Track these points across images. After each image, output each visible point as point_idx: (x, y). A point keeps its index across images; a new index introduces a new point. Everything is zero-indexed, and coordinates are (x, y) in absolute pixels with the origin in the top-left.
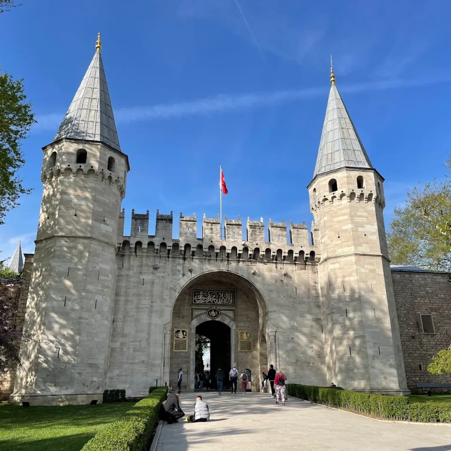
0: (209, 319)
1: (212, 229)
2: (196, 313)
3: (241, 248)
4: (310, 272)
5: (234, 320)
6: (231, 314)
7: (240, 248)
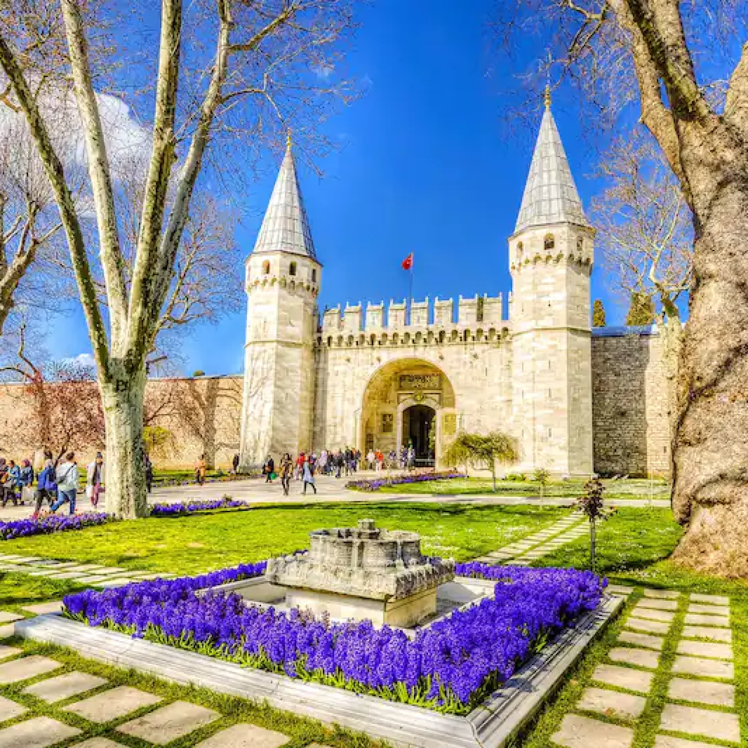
0: (415, 403)
1: (396, 316)
2: (402, 397)
3: (426, 332)
4: (504, 350)
5: (439, 403)
6: (436, 397)
7: (424, 333)
